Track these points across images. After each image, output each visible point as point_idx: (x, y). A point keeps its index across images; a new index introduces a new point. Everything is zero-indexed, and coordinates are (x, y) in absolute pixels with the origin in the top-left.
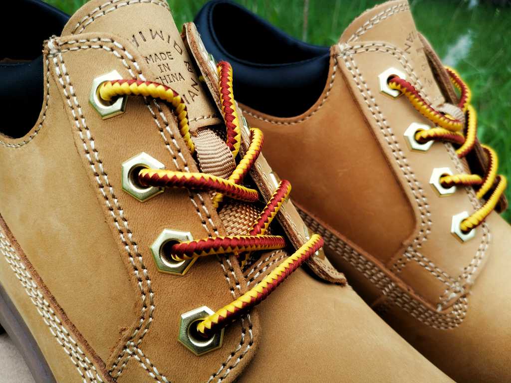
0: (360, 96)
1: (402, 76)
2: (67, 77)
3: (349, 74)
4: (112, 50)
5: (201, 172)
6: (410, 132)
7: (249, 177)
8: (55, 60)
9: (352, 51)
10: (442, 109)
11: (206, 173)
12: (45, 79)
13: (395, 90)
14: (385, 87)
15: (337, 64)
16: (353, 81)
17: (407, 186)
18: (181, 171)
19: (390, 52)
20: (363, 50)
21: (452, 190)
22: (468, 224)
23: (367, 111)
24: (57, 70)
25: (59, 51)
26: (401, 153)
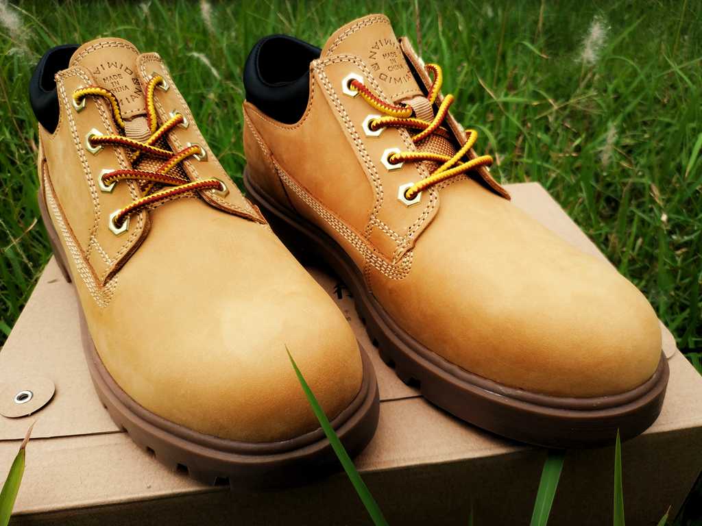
1: (360, 79)
2: (65, 93)
4: (80, 75)
6: (365, 123)
8: (60, 84)
9: (323, 65)
12: (58, 96)
14: (345, 90)
19: (352, 61)
21: (400, 165)
22: (410, 191)
24: (61, 90)
25: (61, 79)
26: (360, 141)
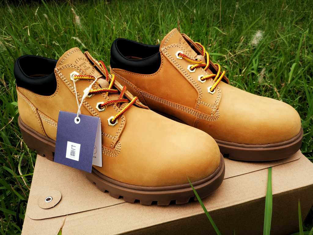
0: (172, 62)
1: (182, 53)
2: (63, 76)
3: (167, 56)
4: (72, 67)
5: (102, 88)
6: (189, 68)
7: (114, 87)
8: (58, 73)
9: (166, 49)
10: (196, 58)
11: (103, 88)
12: (56, 78)
13: (181, 57)
14: (178, 57)
15: (163, 54)
16: (168, 58)
17: (192, 84)
18: (97, 89)
19: (177, 46)
20: (169, 48)
21: (205, 81)
22: (212, 89)
23: (175, 65)
24: (60, 75)
25: (59, 70)
26: (188, 75)
